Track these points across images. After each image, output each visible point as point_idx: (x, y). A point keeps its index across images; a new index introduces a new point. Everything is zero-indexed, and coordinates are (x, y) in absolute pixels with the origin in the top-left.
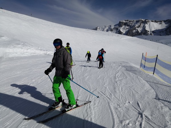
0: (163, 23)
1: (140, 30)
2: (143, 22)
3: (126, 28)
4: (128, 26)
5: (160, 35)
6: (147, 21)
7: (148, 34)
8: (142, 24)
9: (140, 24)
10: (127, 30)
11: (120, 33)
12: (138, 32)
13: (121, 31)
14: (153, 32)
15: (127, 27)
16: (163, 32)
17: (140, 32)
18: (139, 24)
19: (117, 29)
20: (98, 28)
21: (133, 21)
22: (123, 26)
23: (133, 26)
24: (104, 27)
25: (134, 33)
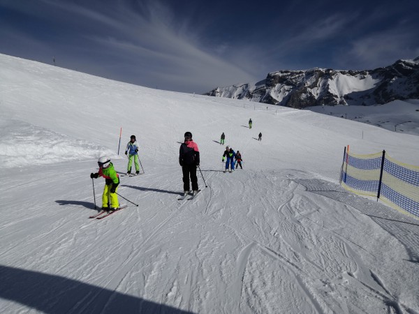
0: (368, 77)
1: (316, 92)
2: (322, 75)
3: (285, 90)
4: (288, 84)
5: (364, 105)
6: (331, 71)
7: (336, 101)
8: (320, 79)
9: (315, 80)
10: (287, 93)
11: (270, 101)
12: (311, 97)
13: (272, 97)
14: (347, 97)
15: (286, 87)
16: (369, 97)
17: (316, 97)
18: (313, 79)
19: (263, 92)
20: (218, 90)
21: (300, 73)
22: (278, 85)
23: (300, 84)
24: (231, 88)
25: (303, 101)
